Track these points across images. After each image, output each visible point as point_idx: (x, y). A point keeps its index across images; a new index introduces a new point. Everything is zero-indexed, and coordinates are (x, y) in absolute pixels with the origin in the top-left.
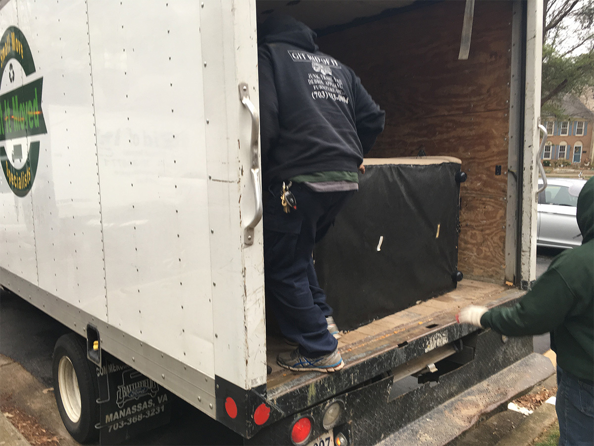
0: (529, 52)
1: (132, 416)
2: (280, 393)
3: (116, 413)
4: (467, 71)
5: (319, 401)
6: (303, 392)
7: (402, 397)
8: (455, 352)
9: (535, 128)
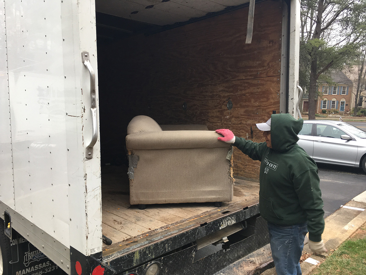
0: (291, 40)
1: (35, 272)
2: (113, 258)
4: (256, 52)
5: (142, 263)
6: (130, 257)
7: (204, 259)
8: (242, 229)
9: (295, 87)
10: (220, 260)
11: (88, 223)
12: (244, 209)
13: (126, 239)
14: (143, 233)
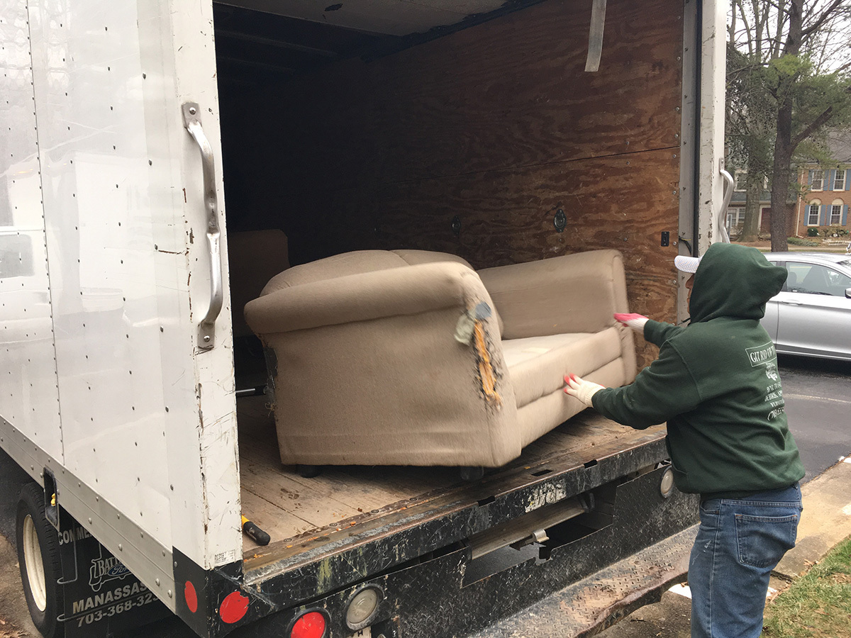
0: (705, 60)
1: (115, 603)
2: (268, 574)
3: (90, 599)
4: (621, 91)
5: (337, 587)
6: (309, 573)
7: (488, 580)
8: (582, 511)
9: (716, 174)
10: (528, 582)
11: (208, 496)
12: (587, 465)
13: (303, 532)
14: (345, 518)
